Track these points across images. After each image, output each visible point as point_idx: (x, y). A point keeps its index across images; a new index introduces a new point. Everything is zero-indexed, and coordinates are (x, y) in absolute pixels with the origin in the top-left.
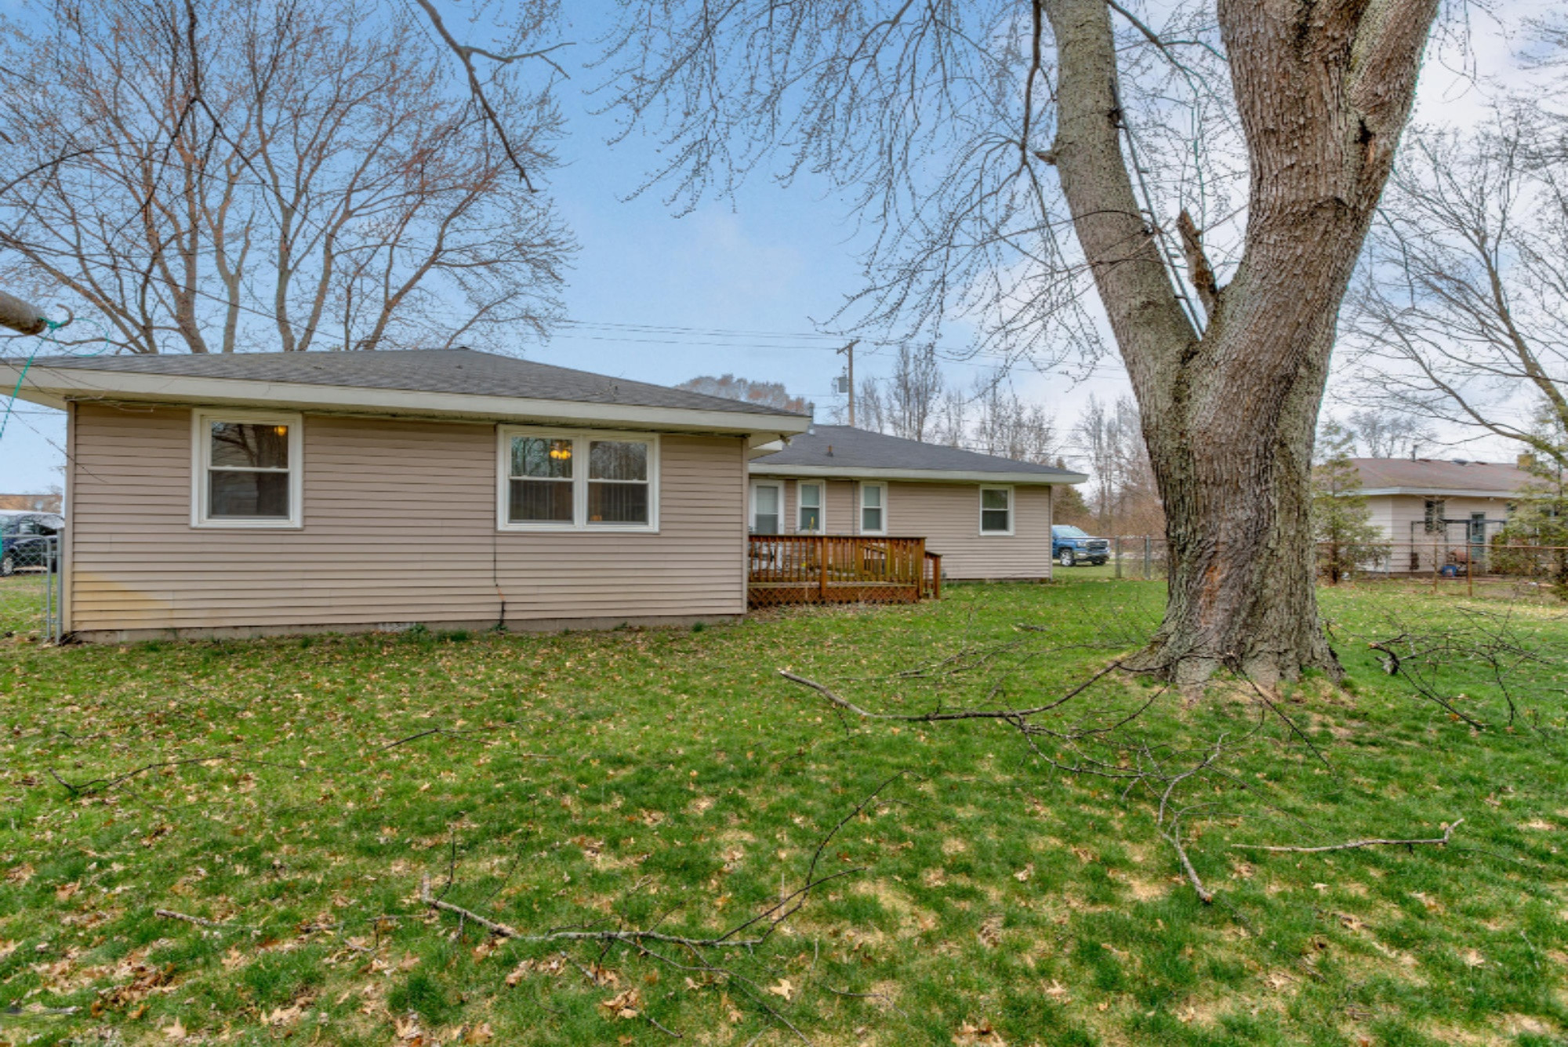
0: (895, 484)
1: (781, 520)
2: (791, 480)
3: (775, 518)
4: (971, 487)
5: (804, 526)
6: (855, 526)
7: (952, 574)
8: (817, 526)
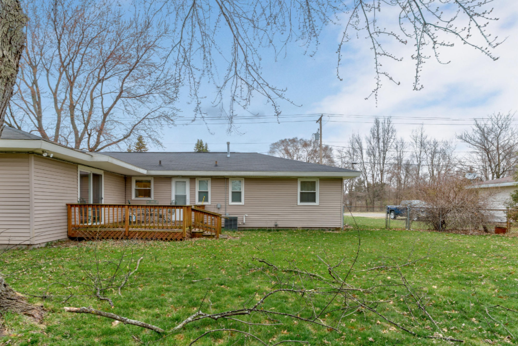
0: (248, 179)
1: (188, 198)
2: (192, 179)
3: (185, 197)
4: (293, 180)
5: (200, 200)
6: (226, 200)
7: (280, 225)
8: (206, 200)
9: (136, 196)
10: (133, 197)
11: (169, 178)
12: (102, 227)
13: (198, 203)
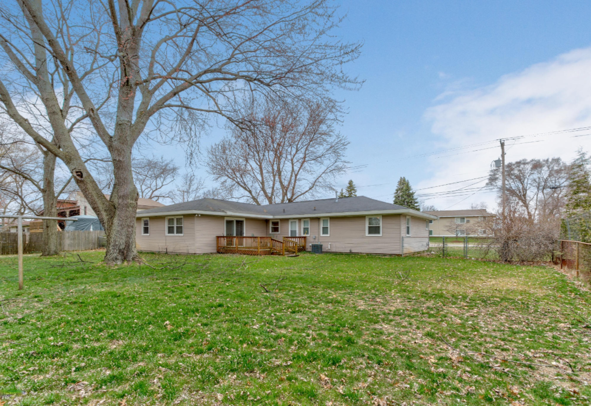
0: (332, 218)
1: (297, 232)
2: (300, 219)
3: (295, 231)
4: (363, 217)
5: (304, 233)
6: (319, 234)
7: (354, 251)
8: (308, 233)
9: (272, 231)
10: (270, 232)
11: (287, 220)
12: (243, 248)
13: (302, 235)
